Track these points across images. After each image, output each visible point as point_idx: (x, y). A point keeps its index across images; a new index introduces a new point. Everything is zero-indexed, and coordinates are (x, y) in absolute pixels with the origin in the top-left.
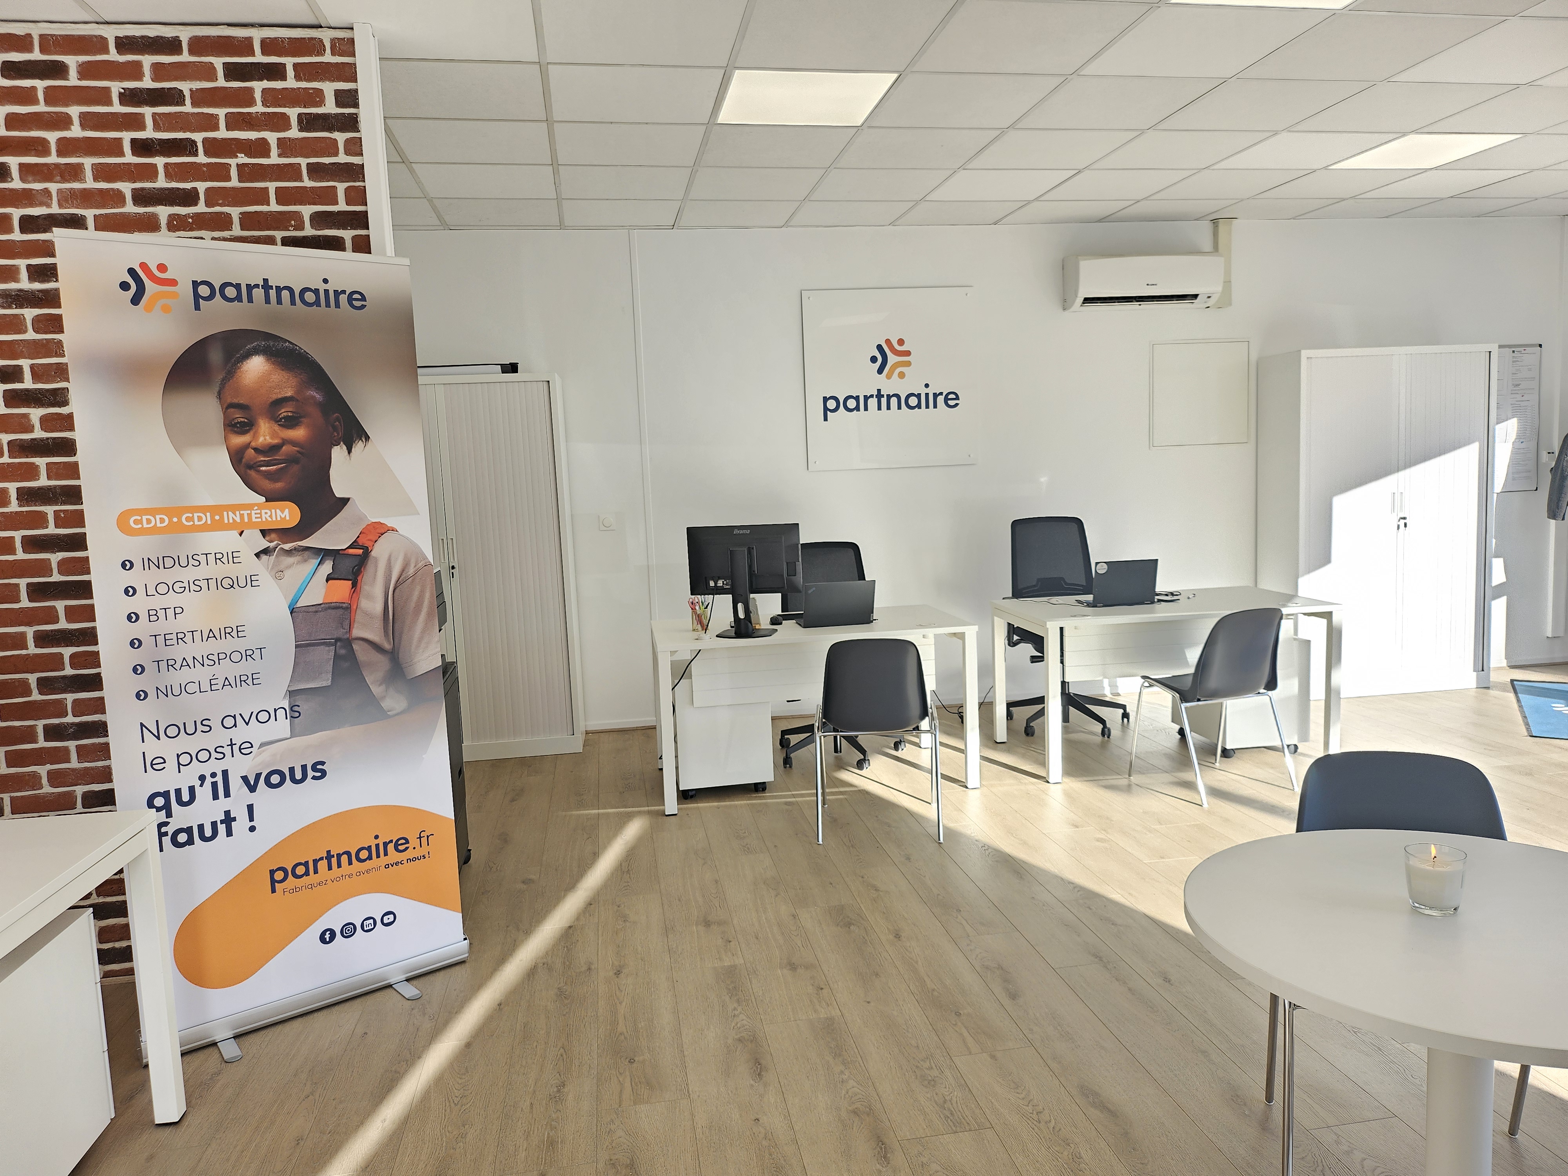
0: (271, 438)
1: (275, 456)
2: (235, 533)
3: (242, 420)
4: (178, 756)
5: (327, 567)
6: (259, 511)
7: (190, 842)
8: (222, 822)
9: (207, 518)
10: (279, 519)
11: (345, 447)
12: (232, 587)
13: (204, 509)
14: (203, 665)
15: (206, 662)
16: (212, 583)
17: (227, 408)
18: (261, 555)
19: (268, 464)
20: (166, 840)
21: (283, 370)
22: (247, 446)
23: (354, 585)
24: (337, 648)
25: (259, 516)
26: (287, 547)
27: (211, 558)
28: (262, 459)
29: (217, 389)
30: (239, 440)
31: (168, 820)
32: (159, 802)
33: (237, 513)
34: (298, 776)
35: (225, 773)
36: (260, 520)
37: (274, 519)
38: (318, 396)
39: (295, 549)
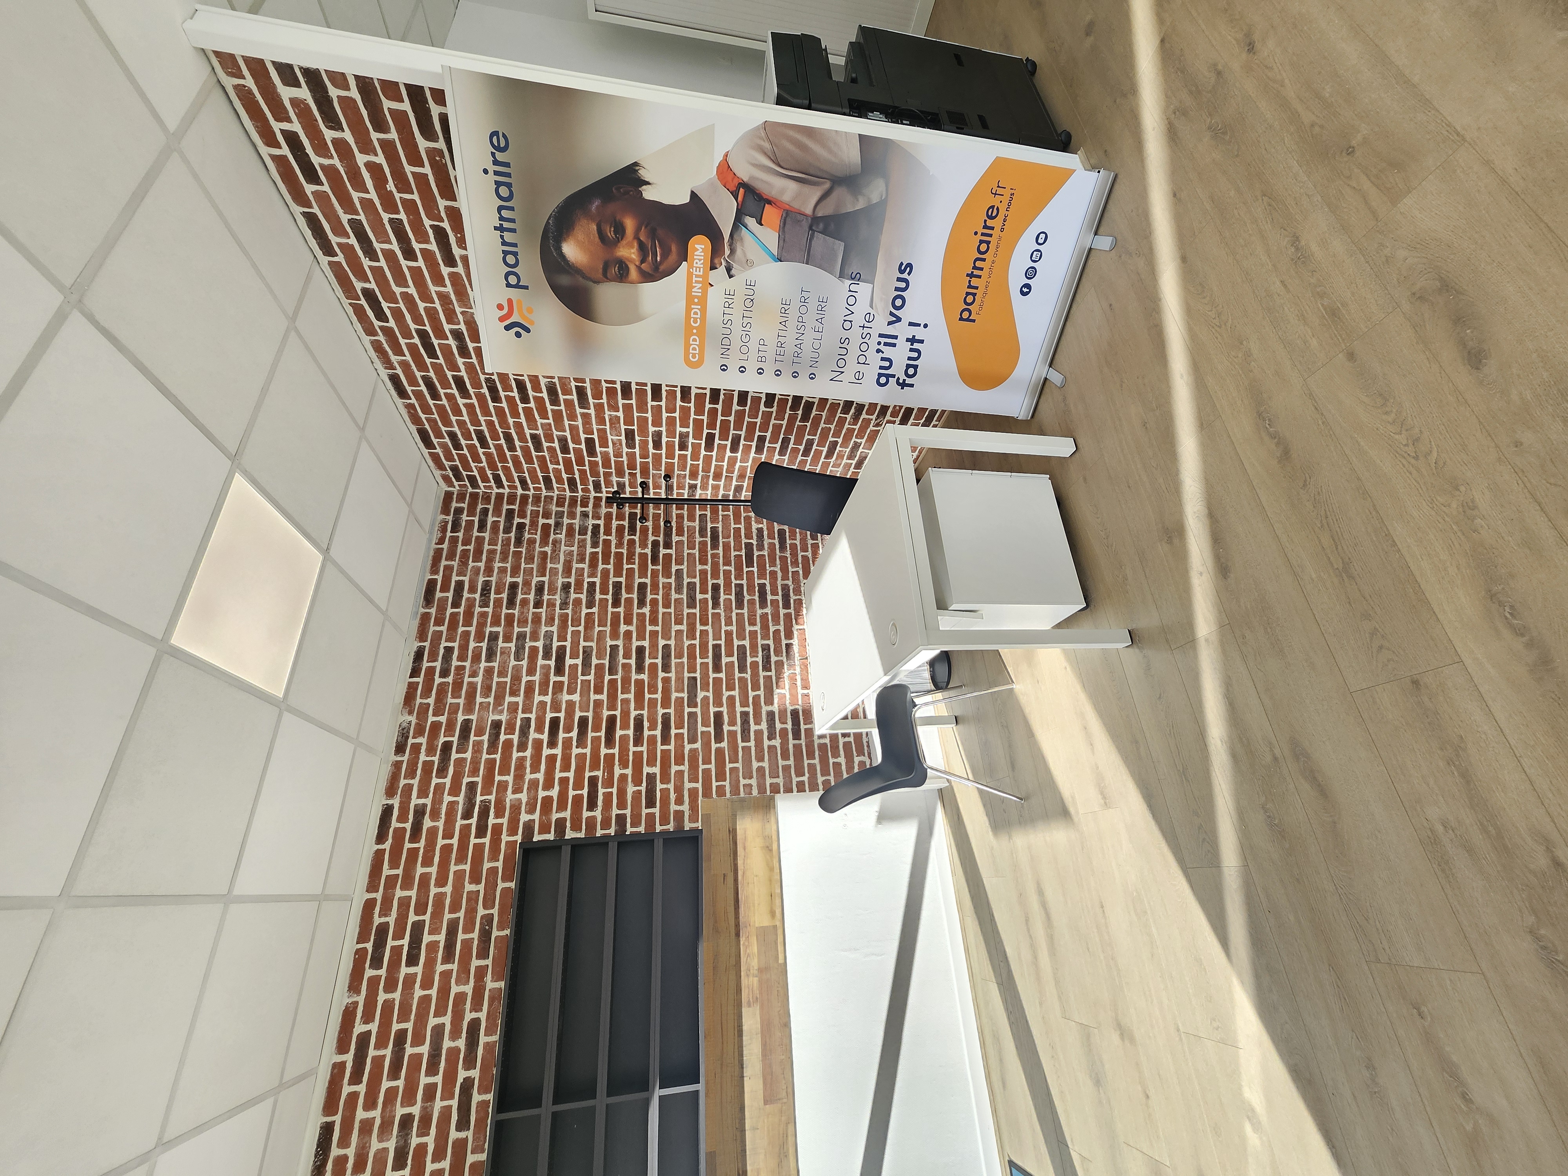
0: (633, 248)
1: (648, 248)
2: (710, 289)
3: (617, 268)
4: (859, 363)
5: (751, 222)
6: (694, 268)
7: (915, 367)
8: (912, 345)
9: (696, 308)
10: (703, 254)
11: (644, 187)
12: (752, 300)
13: (688, 310)
14: (803, 334)
15: (801, 331)
16: (746, 314)
17: (607, 278)
18: (731, 273)
19: (655, 255)
20: (908, 381)
21: (574, 229)
22: (639, 268)
23: (769, 202)
24: (817, 230)
25: (698, 269)
26: (727, 252)
27: (727, 311)
28: (650, 258)
29: (591, 283)
30: (634, 273)
31: (896, 377)
32: (883, 380)
33: (694, 284)
34: (903, 285)
35: (881, 336)
36: (702, 269)
37: (703, 258)
38: (597, 203)
39: (730, 245)
